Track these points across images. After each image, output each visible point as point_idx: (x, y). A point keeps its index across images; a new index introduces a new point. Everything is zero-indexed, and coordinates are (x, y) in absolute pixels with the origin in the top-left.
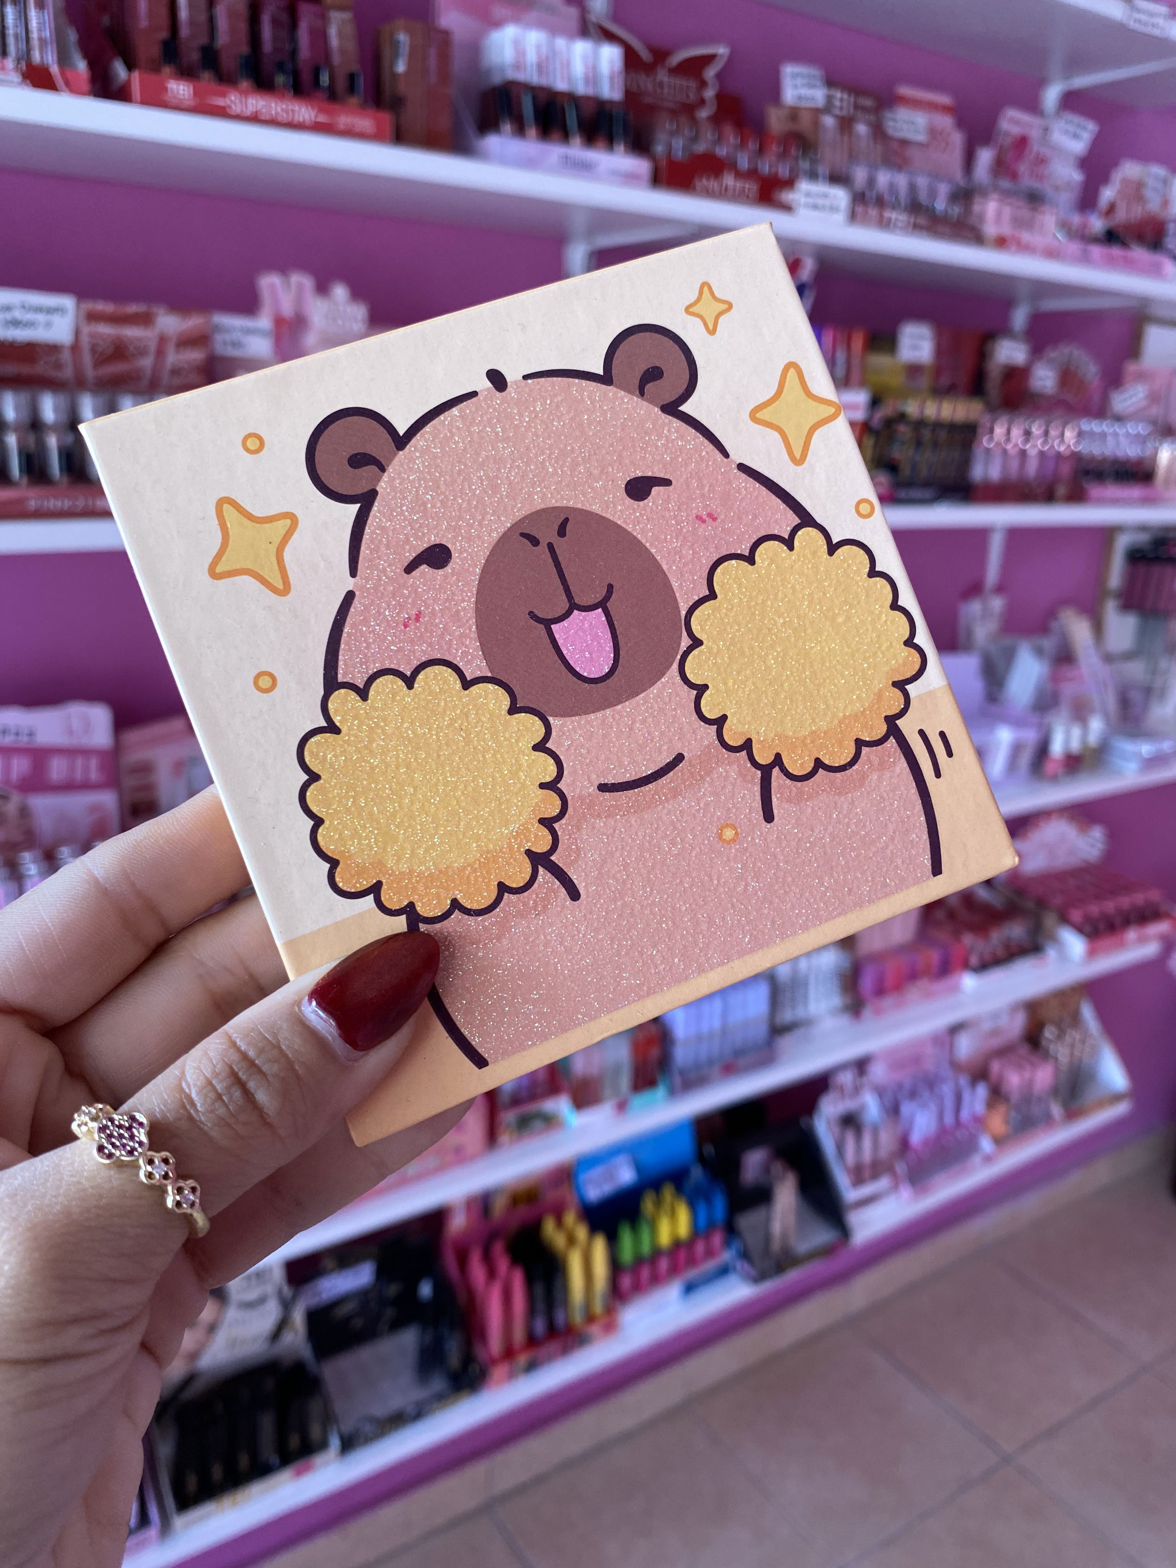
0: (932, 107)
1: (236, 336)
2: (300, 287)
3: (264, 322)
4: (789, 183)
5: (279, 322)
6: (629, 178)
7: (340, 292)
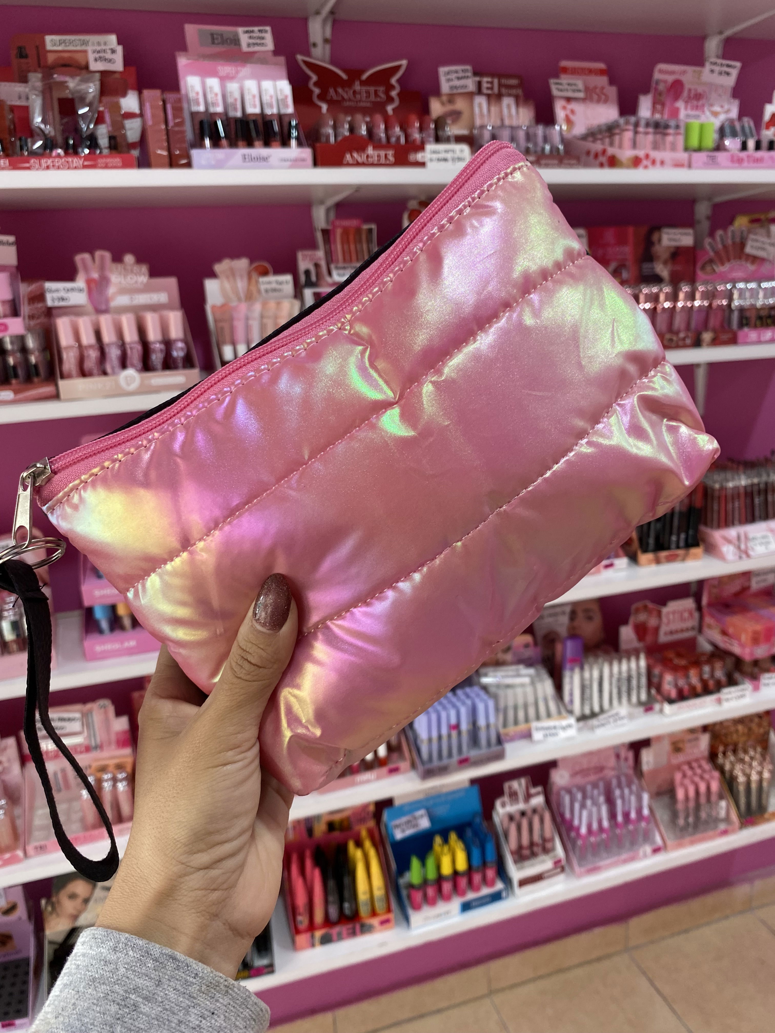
0: (591, 72)
1: (62, 294)
2: (102, 258)
3: (80, 283)
4: (421, 147)
5: (89, 282)
6: (296, 163)
7: (129, 259)
